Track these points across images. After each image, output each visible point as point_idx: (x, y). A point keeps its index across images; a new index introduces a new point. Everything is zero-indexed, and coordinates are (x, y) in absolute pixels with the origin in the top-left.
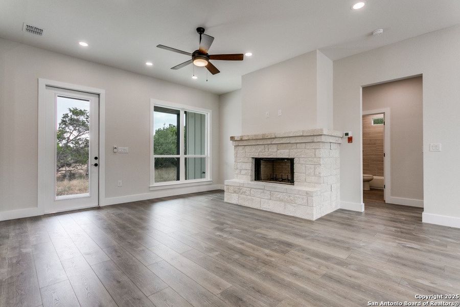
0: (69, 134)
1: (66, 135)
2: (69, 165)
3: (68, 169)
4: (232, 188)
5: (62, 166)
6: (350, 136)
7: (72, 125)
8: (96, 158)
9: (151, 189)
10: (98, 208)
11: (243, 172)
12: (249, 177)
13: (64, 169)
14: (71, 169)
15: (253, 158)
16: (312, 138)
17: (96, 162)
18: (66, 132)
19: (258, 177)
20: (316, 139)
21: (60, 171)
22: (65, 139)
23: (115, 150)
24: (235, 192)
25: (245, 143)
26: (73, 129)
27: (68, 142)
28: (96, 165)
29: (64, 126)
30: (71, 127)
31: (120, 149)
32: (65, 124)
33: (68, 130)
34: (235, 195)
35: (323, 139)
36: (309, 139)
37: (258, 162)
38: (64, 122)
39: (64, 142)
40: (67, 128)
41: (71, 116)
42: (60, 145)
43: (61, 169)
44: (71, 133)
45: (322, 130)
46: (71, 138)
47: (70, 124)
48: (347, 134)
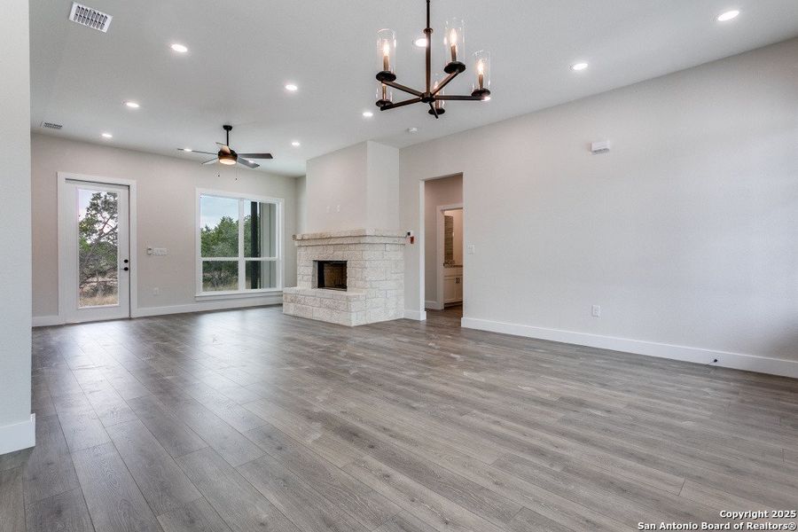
0: (102, 225)
1: (98, 227)
2: (103, 273)
3: (100, 279)
4: (289, 297)
5: (93, 275)
6: (411, 235)
7: (107, 210)
8: (126, 261)
9: (197, 299)
10: (130, 319)
11: (305, 278)
12: (310, 284)
13: (95, 279)
14: (106, 279)
15: (315, 261)
16: (358, 239)
17: (127, 265)
18: (97, 221)
19: (321, 284)
20: (362, 240)
21: (89, 283)
22: (96, 232)
23: (150, 252)
24: (292, 301)
25: (306, 243)
26: (108, 216)
27: (100, 237)
28: (126, 269)
29: (94, 212)
30: (106, 214)
31: (156, 250)
32: (96, 209)
33: (100, 218)
34: (292, 304)
35: (368, 240)
36: (356, 241)
37: (321, 265)
38: (94, 206)
39: (95, 236)
40: (99, 215)
41: (106, 196)
42: (89, 242)
43: (90, 280)
44: (106, 223)
45: (365, 231)
46: (106, 230)
47: (103, 208)
48: (409, 234)
